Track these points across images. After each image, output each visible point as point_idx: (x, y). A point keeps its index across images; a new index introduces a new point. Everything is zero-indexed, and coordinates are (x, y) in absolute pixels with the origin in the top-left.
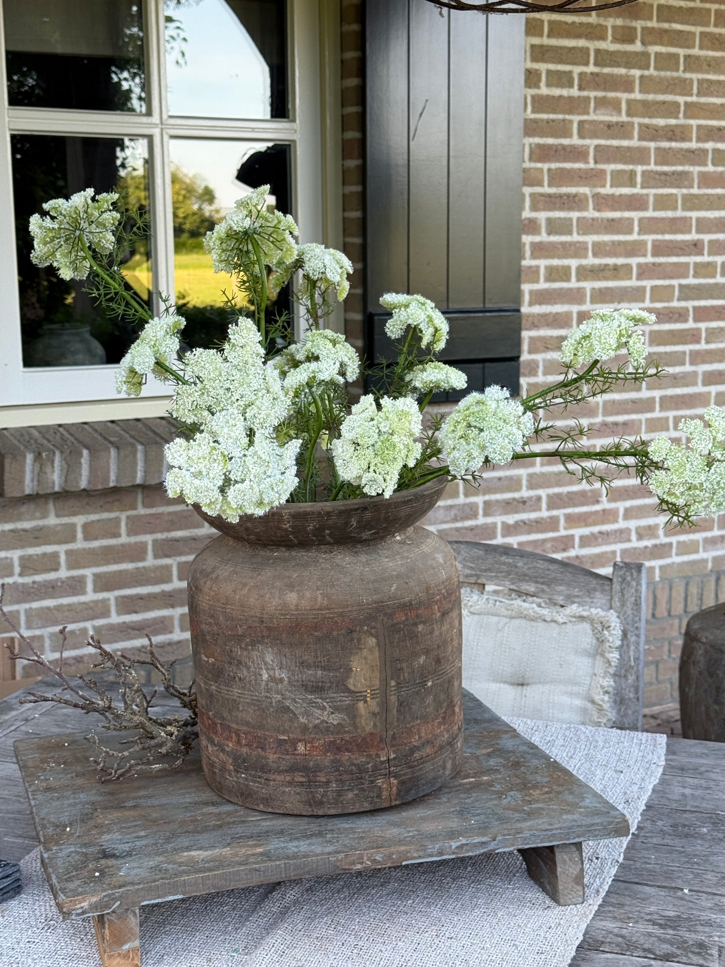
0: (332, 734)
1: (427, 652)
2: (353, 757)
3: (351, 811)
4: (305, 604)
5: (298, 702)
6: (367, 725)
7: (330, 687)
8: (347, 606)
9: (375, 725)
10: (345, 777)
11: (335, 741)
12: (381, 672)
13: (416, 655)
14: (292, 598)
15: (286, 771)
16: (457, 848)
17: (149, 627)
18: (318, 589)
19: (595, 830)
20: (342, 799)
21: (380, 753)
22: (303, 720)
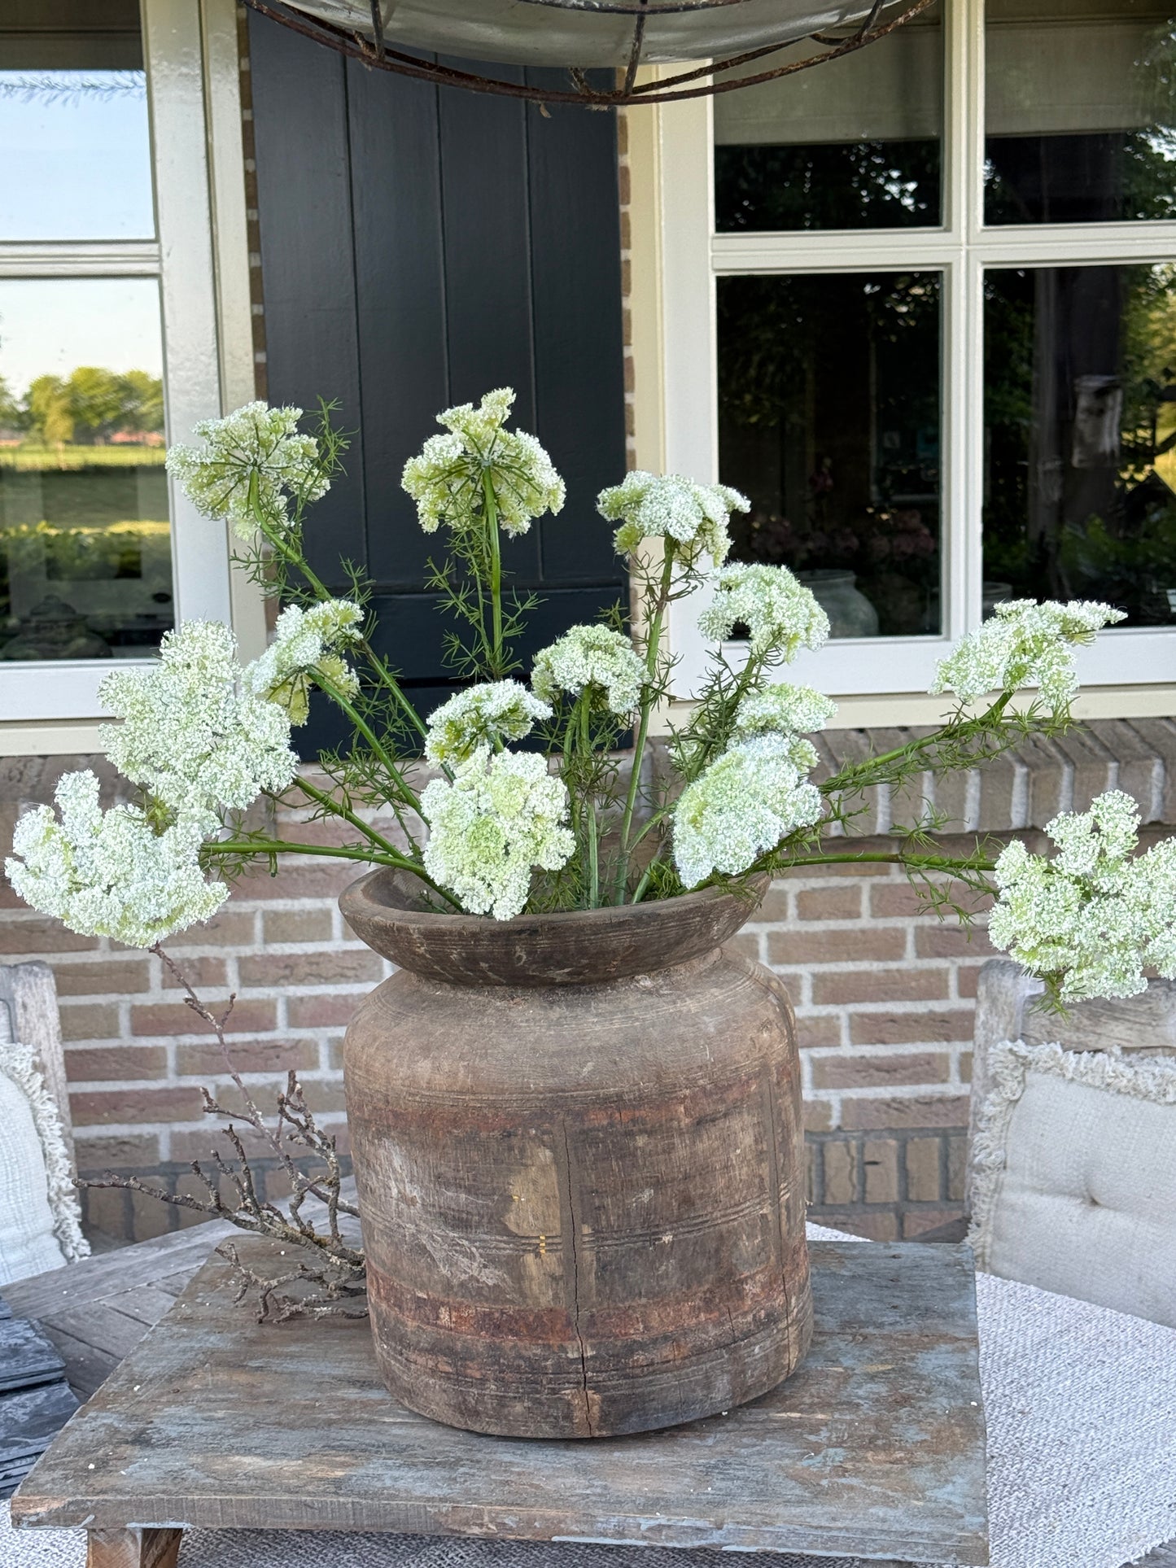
0: (487, 1300)
1: (658, 1184)
2: (520, 1344)
3: (522, 1434)
4: (440, 1080)
5: (437, 1238)
6: (543, 1296)
7: (479, 1224)
8: (503, 1092)
9: (556, 1297)
10: (508, 1376)
11: (491, 1313)
12: (562, 1208)
13: (634, 1187)
14: (424, 1067)
15: (427, 1351)
16: (650, 1529)
17: (904, 1068)
18: (461, 1058)
19: (917, 1544)
20: (506, 1411)
21: (567, 1344)
22: (445, 1271)
